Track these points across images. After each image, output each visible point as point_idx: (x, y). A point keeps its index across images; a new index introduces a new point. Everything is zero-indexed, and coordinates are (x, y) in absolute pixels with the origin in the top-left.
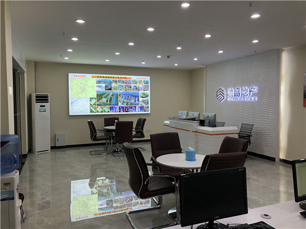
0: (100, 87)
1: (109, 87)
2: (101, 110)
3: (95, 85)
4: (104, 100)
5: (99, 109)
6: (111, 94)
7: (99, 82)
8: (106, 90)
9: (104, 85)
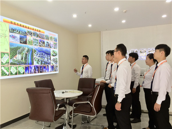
0: (14, 37)
1: (24, 40)
2: (16, 71)
3: (8, 33)
4: (19, 57)
5: (13, 70)
6: (27, 49)
7: (12, 30)
8: (21, 42)
9: (18, 36)
